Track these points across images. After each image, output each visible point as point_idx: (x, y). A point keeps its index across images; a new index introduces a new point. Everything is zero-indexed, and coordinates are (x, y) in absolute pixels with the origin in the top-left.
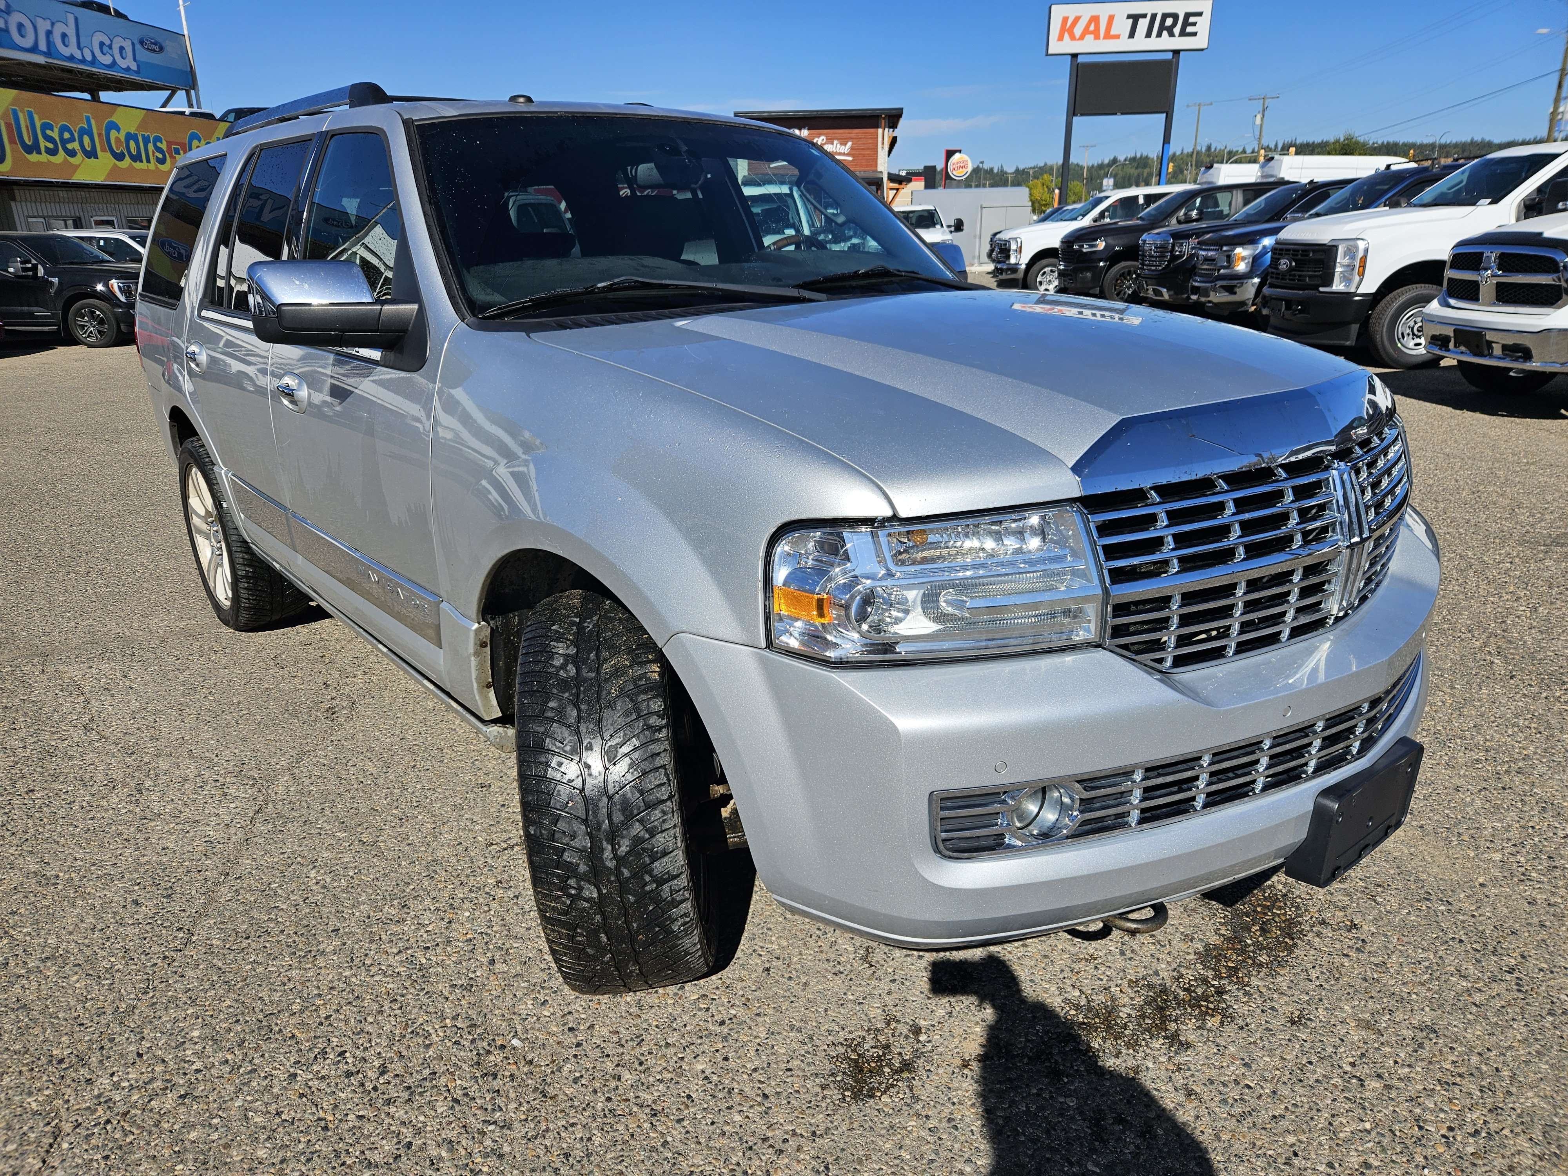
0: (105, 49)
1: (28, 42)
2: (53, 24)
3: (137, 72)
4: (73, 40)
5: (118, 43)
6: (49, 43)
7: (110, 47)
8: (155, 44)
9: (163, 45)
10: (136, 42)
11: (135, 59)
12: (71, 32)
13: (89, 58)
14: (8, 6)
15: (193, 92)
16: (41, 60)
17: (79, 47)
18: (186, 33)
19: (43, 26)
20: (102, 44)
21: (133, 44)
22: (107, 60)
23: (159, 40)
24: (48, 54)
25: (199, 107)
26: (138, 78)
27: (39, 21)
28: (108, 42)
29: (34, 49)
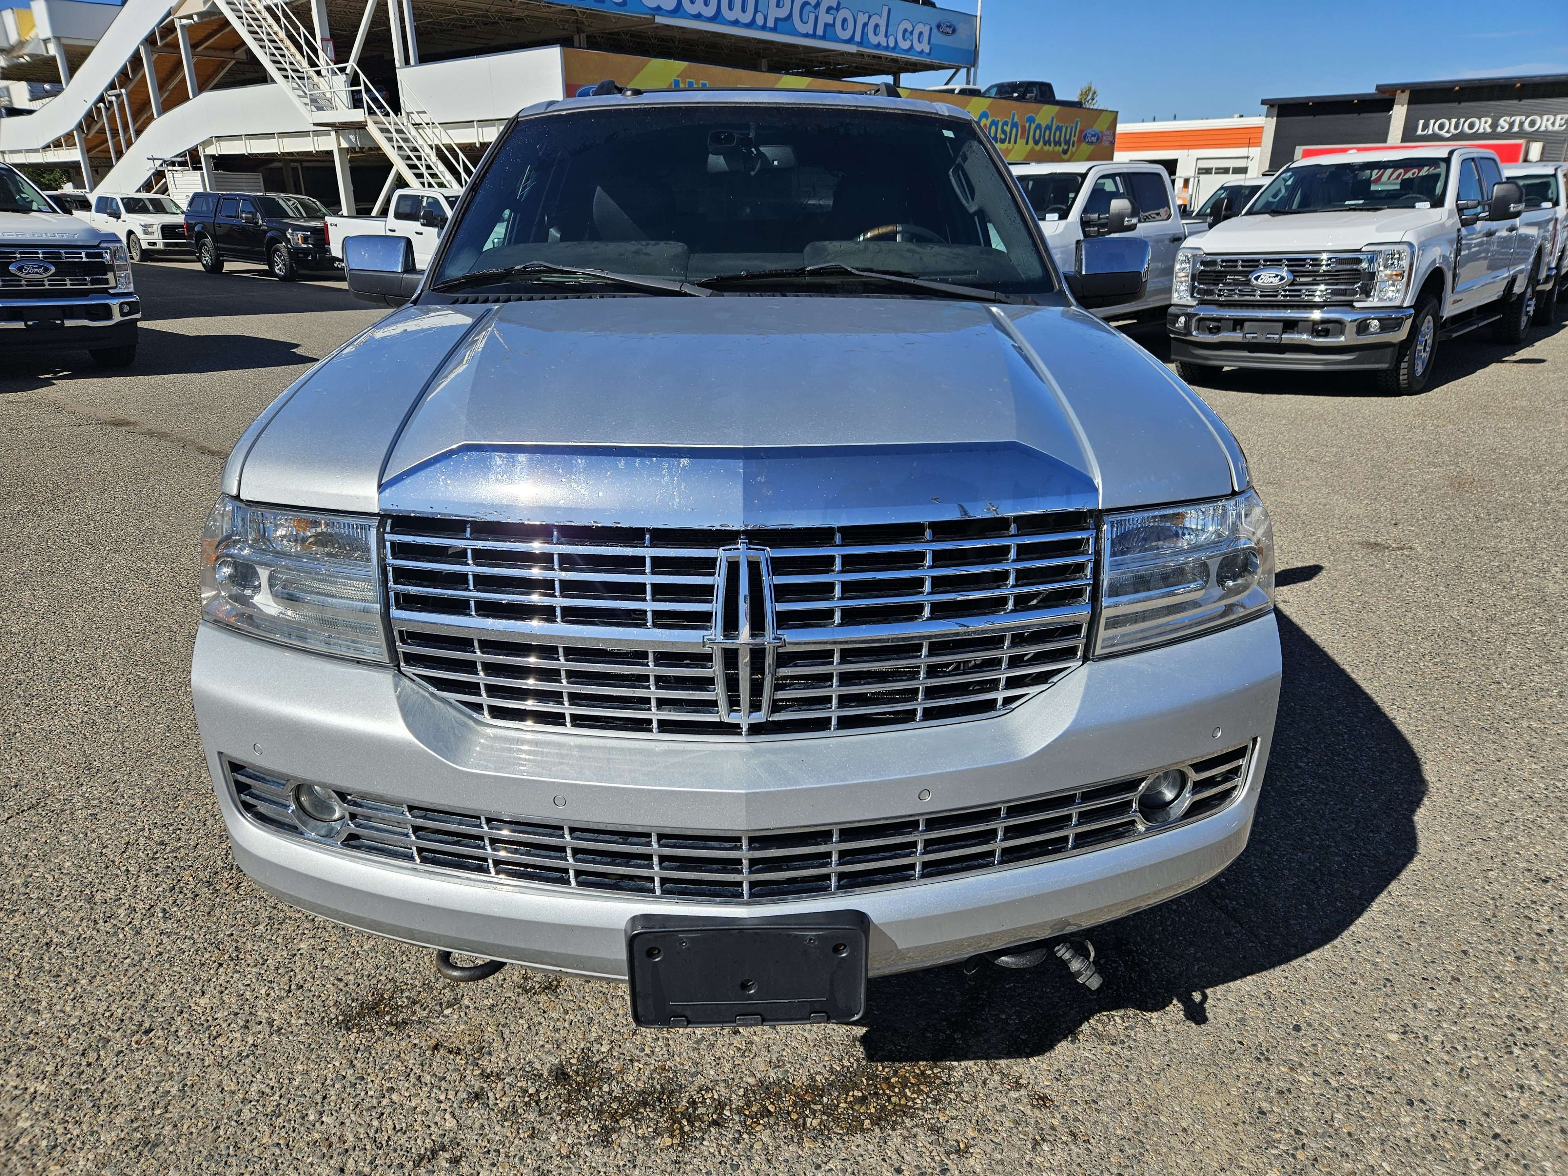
0: (907, 34)
1: (846, 35)
2: (870, 17)
3: (929, 54)
4: (883, 29)
5: (920, 28)
6: (864, 34)
7: (911, 33)
8: (950, 27)
9: (957, 27)
10: (934, 27)
11: (929, 43)
12: (883, 23)
13: (892, 45)
14: (839, 4)
15: (973, 69)
16: (852, 49)
17: (886, 36)
18: (979, 14)
19: (862, 19)
20: (905, 31)
21: (931, 29)
22: (905, 45)
23: (954, 23)
24: (860, 44)
25: (974, 84)
26: (928, 60)
27: (860, 14)
28: (910, 29)
29: (850, 41)
